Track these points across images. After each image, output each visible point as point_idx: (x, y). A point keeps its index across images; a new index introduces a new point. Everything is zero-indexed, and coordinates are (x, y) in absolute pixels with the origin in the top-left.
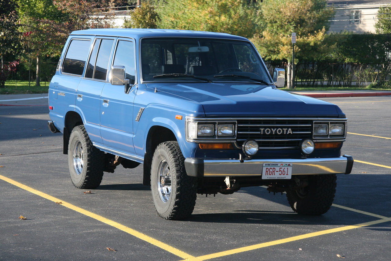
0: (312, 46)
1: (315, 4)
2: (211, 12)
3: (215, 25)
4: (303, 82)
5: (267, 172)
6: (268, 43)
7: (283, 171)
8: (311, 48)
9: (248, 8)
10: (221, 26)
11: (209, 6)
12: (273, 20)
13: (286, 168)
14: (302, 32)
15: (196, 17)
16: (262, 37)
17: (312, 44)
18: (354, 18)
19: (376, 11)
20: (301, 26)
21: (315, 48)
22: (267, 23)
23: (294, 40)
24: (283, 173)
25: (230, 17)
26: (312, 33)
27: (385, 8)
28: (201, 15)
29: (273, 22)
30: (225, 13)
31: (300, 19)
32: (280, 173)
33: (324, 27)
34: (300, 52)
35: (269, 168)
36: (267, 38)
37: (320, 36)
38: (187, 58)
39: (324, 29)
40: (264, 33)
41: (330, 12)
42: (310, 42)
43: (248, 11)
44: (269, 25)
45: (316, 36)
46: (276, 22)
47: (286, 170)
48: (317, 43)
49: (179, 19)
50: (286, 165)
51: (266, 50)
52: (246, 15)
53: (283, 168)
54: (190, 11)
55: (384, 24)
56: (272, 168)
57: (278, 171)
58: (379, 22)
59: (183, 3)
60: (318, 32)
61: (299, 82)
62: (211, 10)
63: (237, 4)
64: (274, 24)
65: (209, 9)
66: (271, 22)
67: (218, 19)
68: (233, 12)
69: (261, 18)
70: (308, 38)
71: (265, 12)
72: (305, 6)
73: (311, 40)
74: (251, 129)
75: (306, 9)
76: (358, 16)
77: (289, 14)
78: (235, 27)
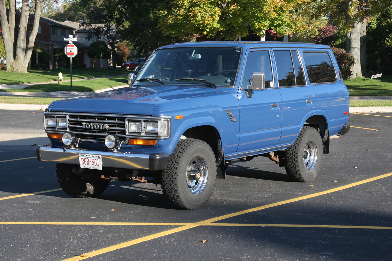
5: (83, 161)
7: (95, 162)
13: (97, 159)
24: (95, 163)
32: (93, 163)
35: (84, 158)
47: (96, 161)
50: (96, 157)
53: (94, 159)
56: (86, 158)
57: (91, 162)
74: (71, 126)
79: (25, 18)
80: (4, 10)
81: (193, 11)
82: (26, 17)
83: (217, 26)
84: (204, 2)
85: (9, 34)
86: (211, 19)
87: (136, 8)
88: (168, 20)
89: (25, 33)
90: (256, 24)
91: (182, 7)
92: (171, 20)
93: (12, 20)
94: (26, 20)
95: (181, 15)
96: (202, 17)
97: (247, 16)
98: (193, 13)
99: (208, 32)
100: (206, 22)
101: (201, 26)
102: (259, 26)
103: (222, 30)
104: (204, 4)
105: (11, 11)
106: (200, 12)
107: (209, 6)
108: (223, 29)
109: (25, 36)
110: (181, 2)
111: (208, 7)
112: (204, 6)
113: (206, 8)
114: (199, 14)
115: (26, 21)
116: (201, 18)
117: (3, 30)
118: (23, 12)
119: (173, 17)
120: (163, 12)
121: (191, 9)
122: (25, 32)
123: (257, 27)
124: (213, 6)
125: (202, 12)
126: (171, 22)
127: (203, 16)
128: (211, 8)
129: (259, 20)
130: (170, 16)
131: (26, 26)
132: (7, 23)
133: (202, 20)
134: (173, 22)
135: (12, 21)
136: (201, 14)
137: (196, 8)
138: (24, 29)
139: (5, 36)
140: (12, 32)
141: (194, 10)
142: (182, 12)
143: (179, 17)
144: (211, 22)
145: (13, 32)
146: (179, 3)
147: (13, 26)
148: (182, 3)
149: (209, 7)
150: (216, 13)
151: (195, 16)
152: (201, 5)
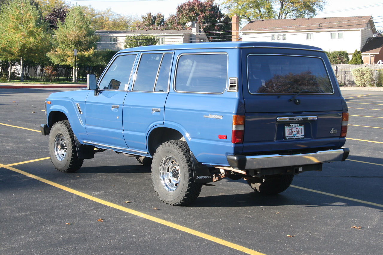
0: (86, 58)
1: (88, 32)
2: (23, 35)
3: (26, 43)
4: (84, 78)
6: (60, 55)
8: (86, 59)
9: (47, 34)
10: (30, 44)
11: (21, 31)
12: (63, 41)
14: (81, 49)
15: (14, 38)
16: (56, 51)
17: (87, 56)
18: (113, 41)
19: (124, 38)
20: (80, 46)
21: (89, 59)
22: (59, 43)
23: (76, 54)
25: (35, 38)
26: (86, 50)
27: (129, 36)
28: (16, 37)
29: (63, 43)
30: (32, 36)
31: (79, 41)
33: (93, 46)
34: (79, 61)
36: (59, 52)
37: (91, 51)
38: (10, 63)
39: (93, 48)
40: (57, 49)
41: (97, 37)
42: (86, 55)
43: (47, 36)
44: (60, 44)
45: (89, 52)
46: (64, 43)
48: (90, 56)
49: (3, 39)
51: (59, 59)
52: (46, 37)
54: (10, 35)
55: (129, 46)
58: (126, 45)
59: (5, 29)
60: (90, 49)
61: (81, 78)
62: (23, 34)
63: (40, 31)
64: (63, 44)
65: (22, 33)
66: (62, 43)
67: (28, 40)
68: (37, 36)
69: (56, 40)
70: (84, 53)
71: (58, 37)
72: (82, 33)
73: (86, 54)
75: (82, 35)
76: (115, 41)
77: (72, 38)
78: (39, 45)
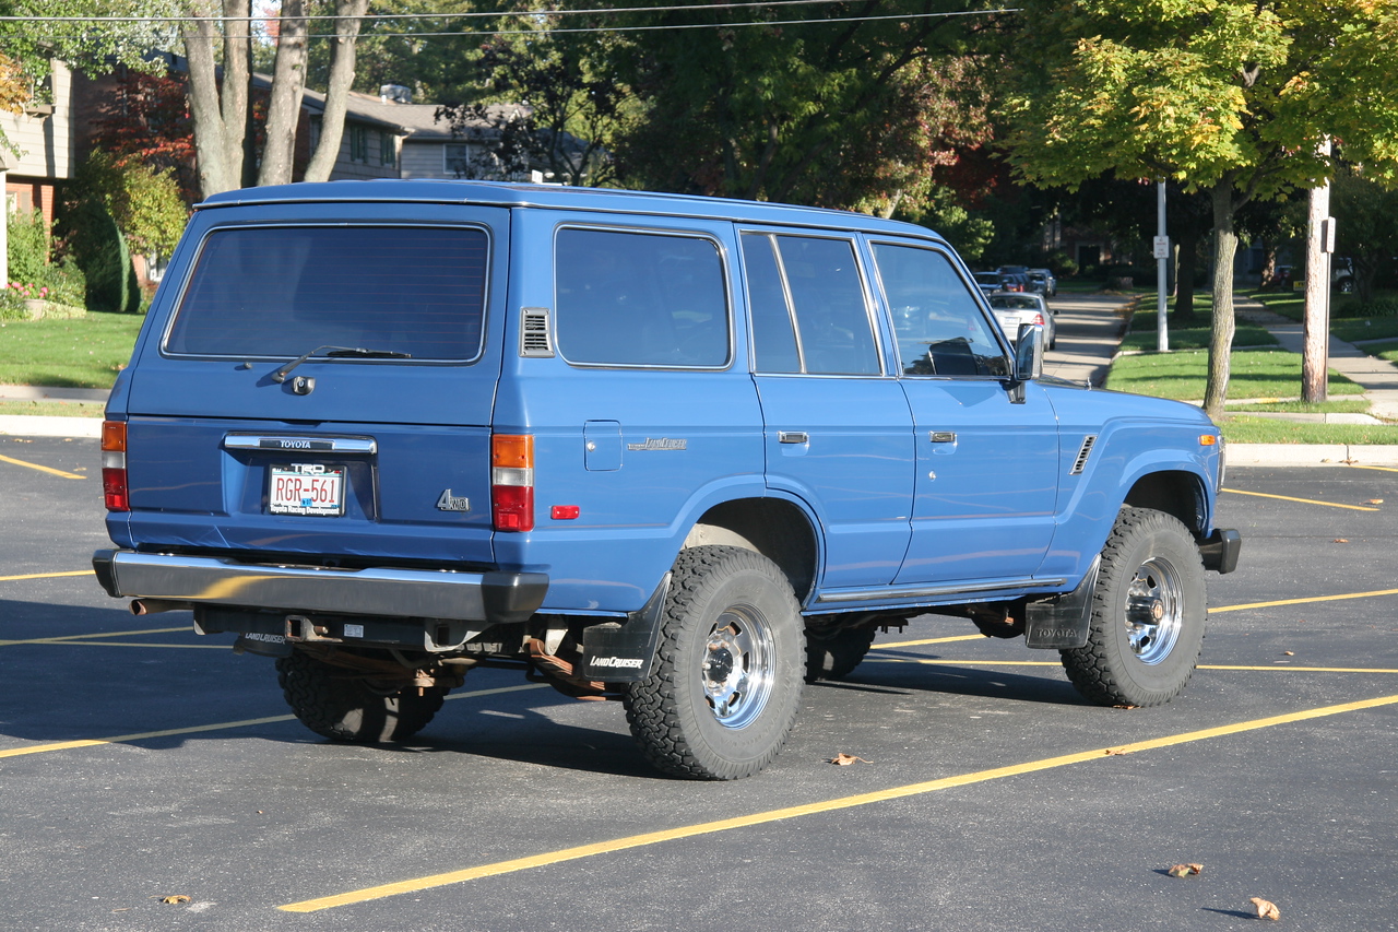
79: (288, 95)
80: (206, 65)
81: (1147, 98)
82: (294, 92)
83: (1230, 151)
84: (1187, 69)
85: (224, 161)
86: (1215, 128)
87: (724, 48)
88: (1048, 131)
89: (289, 158)
90: (1379, 144)
91: (1101, 83)
92: (1057, 132)
93: (233, 103)
94: (295, 105)
95: (1100, 112)
96: (1178, 120)
97: (1343, 115)
98: (1147, 106)
99: (1194, 174)
100: (1197, 139)
101: (1174, 152)
102: (1390, 152)
103: (1247, 166)
104: (1187, 75)
105: (230, 69)
106: (1173, 104)
107: (1205, 80)
108: (1249, 162)
109: (288, 169)
110: (1098, 69)
111: (1202, 86)
112: (1188, 83)
113: (1196, 90)
114: (1170, 110)
115: (293, 109)
116: (1174, 125)
117: (203, 146)
118: (284, 71)
119: (1065, 121)
120: (1016, 101)
121: (1135, 91)
122: (289, 155)
123: (1384, 154)
124: (1221, 83)
125: (1178, 102)
126: (1057, 136)
127: (1183, 116)
128: (1211, 87)
129: (1389, 131)
130: (1055, 118)
131: (294, 131)
132: (215, 117)
133: (1180, 132)
134: (1066, 137)
135: (234, 110)
136: (1177, 111)
137: (1160, 89)
138: (287, 142)
139: (210, 171)
140: (233, 155)
141: (1152, 97)
142: (1103, 103)
143: (1093, 121)
144: (1212, 141)
145: (238, 154)
146: (1094, 71)
147: (239, 130)
148: (1104, 72)
149: (1205, 86)
150: (1231, 105)
151: (1154, 118)
152: (1175, 78)
